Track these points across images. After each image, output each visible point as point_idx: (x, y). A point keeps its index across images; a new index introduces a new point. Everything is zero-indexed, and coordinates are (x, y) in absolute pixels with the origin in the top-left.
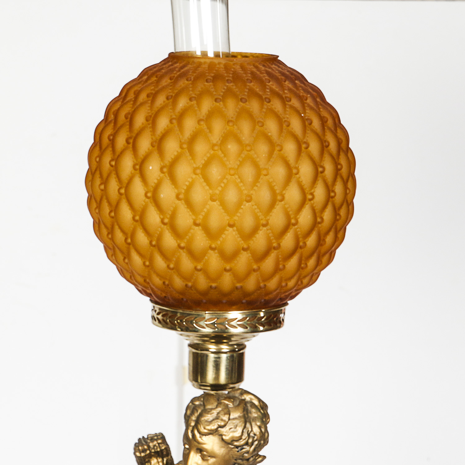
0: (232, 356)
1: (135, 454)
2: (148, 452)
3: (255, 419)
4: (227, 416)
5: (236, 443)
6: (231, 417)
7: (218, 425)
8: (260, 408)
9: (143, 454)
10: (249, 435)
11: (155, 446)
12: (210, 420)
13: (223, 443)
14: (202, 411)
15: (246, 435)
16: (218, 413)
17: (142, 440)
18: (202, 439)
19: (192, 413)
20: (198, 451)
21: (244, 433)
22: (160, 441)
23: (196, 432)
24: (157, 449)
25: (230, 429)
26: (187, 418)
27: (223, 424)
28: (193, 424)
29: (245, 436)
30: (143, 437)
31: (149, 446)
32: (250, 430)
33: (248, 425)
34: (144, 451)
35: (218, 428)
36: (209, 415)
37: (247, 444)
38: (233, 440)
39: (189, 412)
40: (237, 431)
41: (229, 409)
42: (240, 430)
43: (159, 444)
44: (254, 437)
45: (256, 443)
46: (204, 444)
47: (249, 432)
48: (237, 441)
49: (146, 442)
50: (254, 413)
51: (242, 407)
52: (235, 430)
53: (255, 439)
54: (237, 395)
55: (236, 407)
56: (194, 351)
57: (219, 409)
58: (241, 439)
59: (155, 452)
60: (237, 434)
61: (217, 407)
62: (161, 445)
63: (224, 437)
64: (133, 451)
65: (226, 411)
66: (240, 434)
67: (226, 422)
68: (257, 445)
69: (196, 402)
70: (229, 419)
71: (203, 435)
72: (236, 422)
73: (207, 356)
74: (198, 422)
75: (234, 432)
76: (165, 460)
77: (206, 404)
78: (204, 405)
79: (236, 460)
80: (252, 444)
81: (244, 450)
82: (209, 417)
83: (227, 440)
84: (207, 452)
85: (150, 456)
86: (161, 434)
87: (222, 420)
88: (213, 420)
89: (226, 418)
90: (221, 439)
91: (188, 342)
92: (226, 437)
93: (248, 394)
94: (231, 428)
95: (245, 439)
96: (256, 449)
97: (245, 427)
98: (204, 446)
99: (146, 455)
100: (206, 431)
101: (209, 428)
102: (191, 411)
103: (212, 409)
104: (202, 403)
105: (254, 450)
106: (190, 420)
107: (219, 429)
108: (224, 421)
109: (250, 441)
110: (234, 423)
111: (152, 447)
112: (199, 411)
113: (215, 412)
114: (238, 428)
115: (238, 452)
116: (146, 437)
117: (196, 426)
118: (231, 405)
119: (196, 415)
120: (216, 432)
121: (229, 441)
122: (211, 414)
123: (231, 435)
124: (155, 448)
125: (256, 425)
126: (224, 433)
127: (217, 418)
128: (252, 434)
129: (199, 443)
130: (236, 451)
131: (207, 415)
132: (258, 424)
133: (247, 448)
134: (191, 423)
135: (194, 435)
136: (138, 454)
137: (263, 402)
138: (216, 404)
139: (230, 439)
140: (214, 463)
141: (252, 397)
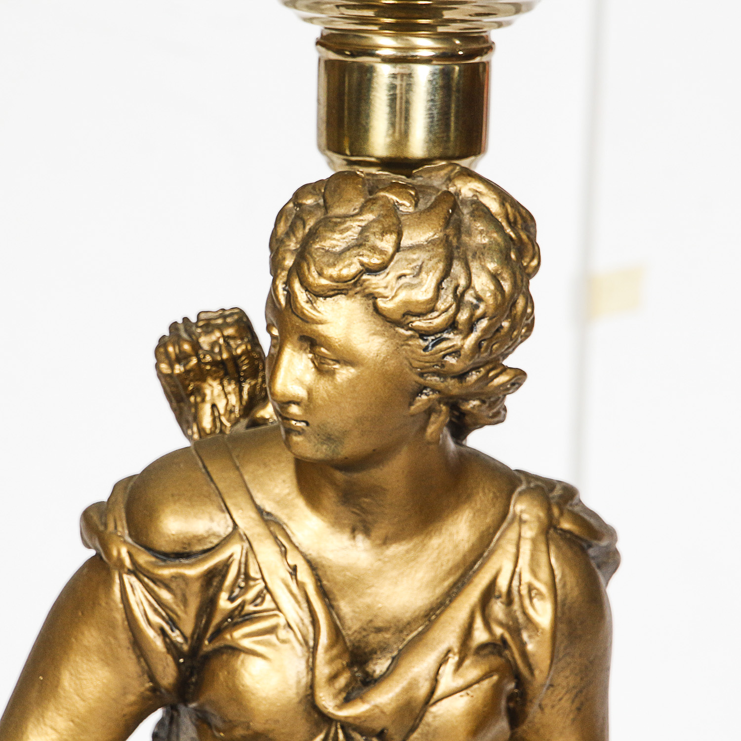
0: (446, 74)
1: (157, 366)
2: (194, 361)
3: (480, 253)
4: (391, 239)
5: (419, 323)
6: (405, 242)
7: (362, 264)
8: (504, 224)
9: (178, 369)
10: (459, 300)
11: (214, 344)
12: (338, 249)
13: (379, 321)
14: (318, 223)
15: (450, 299)
16: (364, 229)
17: (182, 328)
18: (315, 309)
19: (291, 231)
20: (306, 345)
21: (442, 292)
22: (230, 331)
23: (297, 286)
24: (220, 353)
25: (400, 277)
27: (376, 260)
28: (289, 262)
29: (446, 300)
30: (186, 320)
31: (196, 347)
32: (463, 282)
33: (457, 268)
34: (182, 358)
35: (361, 273)
36: (337, 236)
37: (452, 325)
38: (410, 312)
39: (282, 228)
40: (420, 284)
41: (398, 219)
42: (430, 281)
43: (226, 338)
44: (477, 307)
45: (484, 323)
46: (321, 322)
47: (460, 289)
48: (419, 315)
49: (190, 334)
50: (481, 232)
51: (442, 215)
52: (416, 281)
53: (479, 312)
54: (436, 183)
55: (422, 216)
56: (332, 56)
57: (369, 217)
58: (433, 310)
59: (214, 363)
60: (423, 293)
61: (360, 213)
62: (232, 343)
63: (381, 303)
64: (154, 361)
65: (387, 222)
66: (430, 295)
67: (386, 258)
68: (485, 331)
69: (307, 198)
70: (398, 248)
71: (318, 295)
72: (418, 259)
73: (367, 72)
74: (303, 255)
75: (411, 286)
76: (246, 387)
77: (329, 200)
78: (326, 207)
79: (421, 375)
80: (471, 326)
81: (444, 345)
82: (336, 241)
83: (389, 310)
84: (329, 347)
85: (200, 375)
86: (236, 311)
87: (374, 249)
88: (348, 249)
89: (387, 243)
90: (371, 309)
91: (316, 31)
92: (385, 303)
93: (470, 178)
94: (405, 275)
95: (446, 310)
96: (485, 344)
97: (446, 273)
98: (320, 328)
99: (187, 372)
100: (324, 282)
101: (333, 272)
102: (289, 224)
103: (345, 217)
104: (321, 201)
105: (478, 345)
106: (281, 249)
107: (365, 277)
108: (382, 252)
109: (463, 316)
110: (414, 260)
111: (206, 347)
112: (311, 223)
113: (354, 228)
114: (423, 275)
115: (426, 349)
116: (194, 319)
117: (297, 270)
118: (406, 206)
119: (300, 234)
120: (355, 284)
121: (397, 316)
122: (342, 232)
123: (403, 295)
124: (217, 350)
125: (484, 268)
126: (381, 290)
127: (360, 243)
128: (469, 297)
129: (306, 319)
130: (420, 345)
131: (329, 234)
132: (492, 266)
133: (454, 340)
134: (284, 259)
135: (291, 296)
136: (164, 367)
137: (516, 205)
138: (359, 202)
139: (399, 307)
140: (350, 381)
141: (481, 187)
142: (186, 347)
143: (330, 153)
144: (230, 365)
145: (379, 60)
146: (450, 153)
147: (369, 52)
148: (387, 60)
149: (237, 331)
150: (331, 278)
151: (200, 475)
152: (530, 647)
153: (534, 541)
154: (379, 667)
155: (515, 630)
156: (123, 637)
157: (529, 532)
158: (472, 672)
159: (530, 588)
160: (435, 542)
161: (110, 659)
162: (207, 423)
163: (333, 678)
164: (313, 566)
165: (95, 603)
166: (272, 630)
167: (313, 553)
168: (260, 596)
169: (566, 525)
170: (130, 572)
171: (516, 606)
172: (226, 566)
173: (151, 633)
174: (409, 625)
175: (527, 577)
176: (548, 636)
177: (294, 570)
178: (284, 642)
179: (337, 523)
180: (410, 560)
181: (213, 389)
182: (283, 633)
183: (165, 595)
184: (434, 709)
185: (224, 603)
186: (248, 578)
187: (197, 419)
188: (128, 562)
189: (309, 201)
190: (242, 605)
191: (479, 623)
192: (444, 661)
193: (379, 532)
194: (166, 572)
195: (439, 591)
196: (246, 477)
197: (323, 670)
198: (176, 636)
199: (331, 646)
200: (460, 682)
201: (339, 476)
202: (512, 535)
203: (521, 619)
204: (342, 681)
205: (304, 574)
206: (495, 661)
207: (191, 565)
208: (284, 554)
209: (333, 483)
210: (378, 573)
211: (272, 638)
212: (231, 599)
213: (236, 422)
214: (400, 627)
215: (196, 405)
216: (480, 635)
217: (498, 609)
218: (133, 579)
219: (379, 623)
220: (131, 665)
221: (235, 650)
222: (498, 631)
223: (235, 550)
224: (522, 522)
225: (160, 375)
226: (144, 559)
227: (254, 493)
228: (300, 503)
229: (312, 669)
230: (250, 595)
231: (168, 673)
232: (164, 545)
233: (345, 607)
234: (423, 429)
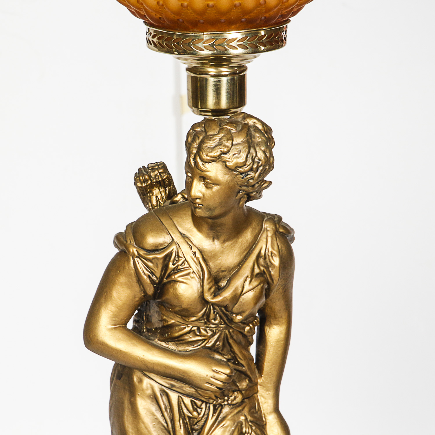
0: (233, 79)
1: (135, 184)
2: (150, 182)
3: (259, 144)
4: (230, 142)
5: (240, 170)
6: (235, 143)
7: (221, 151)
8: (264, 133)
9: (144, 185)
10: (253, 160)
11: (156, 175)
12: (212, 147)
13: (227, 170)
14: (204, 137)
15: (251, 161)
16: (220, 139)
17: (142, 169)
18: (205, 167)
19: (194, 140)
20: (202, 179)
21: (248, 159)
22: (161, 171)
23: (198, 159)
24: (159, 179)
25: (234, 155)
26: (188, 146)
27: (226, 150)
28: (195, 151)
29: (250, 161)
30: (143, 167)
31: (150, 176)
32: (254, 155)
33: (252, 150)
34: (145, 181)
35: (221, 154)
36: (211, 142)
37: (251, 169)
38: (237, 166)
39: (190, 139)
40: (241, 157)
41: (231, 135)
42: (243, 155)
43: (160, 173)
44: (259, 163)
45: (261, 168)
46: (207, 171)
47: (254, 157)
48: (240, 167)
49: (147, 172)
50: (258, 137)
51: (245, 132)
52: (239, 156)
53: (260, 164)
54: (239, 120)
55: (239, 133)
56: (193, 75)
57: (222, 135)
58: (245, 165)
59: (156, 182)
60: (241, 160)
61: (218, 134)
62: (162, 175)
63: (227, 163)
64: (133, 181)
65: (228, 136)
66: (244, 160)
67: (229, 149)
68: (262, 170)
69: (197, 128)
70: (232, 145)
71: (206, 162)
72: (239, 148)
73: (207, 80)
74: (200, 149)
75: (238, 158)
76: (167, 189)
77: (207, 129)
78: (206, 132)
79: (241, 186)
80: (257, 169)
81: (249, 176)
82: (211, 144)
83: (231, 166)
84: (211, 180)
85: (152, 186)
86: (161, 163)
87: (225, 146)
88: (216, 146)
89: (229, 144)
90: (224, 166)
91: (186, 66)
92: (229, 164)
93: (252, 118)
94: (235, 154)
95: (250, 165)
96: (261, 175)
97: (249, 152)
98: (207, 173)
99: (147, 186)
100: (208, 158)
101: (210, 154)
102: (192, 137)
103: (214, 135)
104: (203, 129)
105: (260, 175)
106: (192, 147)
107: (222, 155)
108: (228, 147)
109: (255, 166)
110: (238, 149)
111: (153, 177)
112: (201, 138)
113: (217, 138)
114: (241, 153)
115: (243, 178)
116: (146, 167)
117: (198, 153)
118: (233, 130)
119: (198, 142)
120: (219, 158)
121: (233, 168)
122: (213, 140)
123: (235, 161)
124: (157, 177)
125: (261, 149)
126: (228, 160)
127: (220, 144)
128: (256, 160)
129: (202, 171)
130: (241, 177)
131: (209, 142)
132: (263, 148)
133: (252, 174)
134: (193, 150)
135: (196, 163)
136: (139, 185)
137: (267, 126)
138: (217, 130)
139: (234, 165)
140: (218, 190)
141: (256, 121)
142: (147, 177)
143: (194, 108)
144: (162, 183)
145: (210, 76)
146: (235, 106)
147: (207, 74)
148: (212, 76)
149: (163, 171)
150: (211, 157)
151: (158, 222)
152: (272, 273)
153: (272, 237)
154: (223, 284)
155: (267, 267)
156: (134, 279)
157: (270, 234)
158: (255, 283)
159: (272, 253)
160: (240, 240)
161: (129, 286)
162: (154, 203)
163: (210, 289)
164: (201, 251)
165: (124, 268)
166: (188, 274)
167: (200, 247)
168: (183, 262)
169: (281, 230)
170: (137, 257)
171: (267, 260)
172: (171, 253)
173: (145, 277)
174: (233, 269)
175: (270, 249)
176: (278, 269)
177: (195, 253)
178: (192, 278)
179: (208, 236)
180: (232, 247)
181: (156, 191)
182: (192, 275)
183: (150, 264)
184: (243, 297)
185: (171, 266)
186: (179, 257)
187: (150, 201)
188: (136, 253)
189: (198, 129)
190: (178, 266)
191: (256, 267)
192: (246, 280)
193: (222, 238)
194: (151, 257)
195: (242, 256)
196: (175, 222)
197: (206, 287)
198: (154, 278)
199: (209, 278)
200: (251, 287)
201: (210, 221)
202: (264, 235)
203: (269, 263)
204: (213, 290)
205: (198, 255)
206: (262, 279)
207: (159, 254)
208: (191, 248)
209: (207, 223)
210: (222, 252)
211: (188, 277)
212: (174, 264)
213: (164, 202)
214: (230, 270)
215: (150, 197)
216: (257, 271)
217: (261, 261)
218: (138, 259)
219: (223, 269)
220: (137, 288)
221: (176, 281)
222: (262, 268)
223: (174, 247)
224: (267, 231)
225: (137, 187)
226: (142, 253)
227: (178, 228)
228: (195, 230)
229: (202, 286)
230: (180, 263)
231: (150, 290)
232: (148, 247)
233: (211, 265)
234: (239, 203)
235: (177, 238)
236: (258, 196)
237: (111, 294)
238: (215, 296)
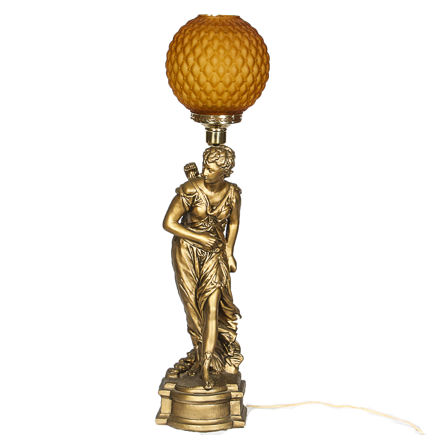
0: (221, 133)
1: (184, 170)
2: (189, 169)
3: (230, 157)
4: (219, 156)
5: (222, 166)
6: (221, 156)
8: (232, 153)
9: (187, 170)
10: (227, 163)
11: (192, 167)
13: (217, 166)
19: (206, 155)
20: (208, 169)
22: (194, 165)
23: (207, 161)
26: (204, 156)
27: (217, 158)
28: (206, 159)
29: (226, 163)
31: (189, 167)
32: (228, 161)
33: (227, 159)
34: (188, 169)
35: (215, 160)
36: (212, 155)
37: (226, 166)
38: (221, 165)
39: (204, 154)
41: (220, 153)
42: (224, 161)
43: (193, 166)
44: (229, 164)
45: (230, 166)
48: (222, 165)
50: (229, 154)
51: (225, 152)
54: (223, 148)
55: (222, 152)
56: (207, 131)
57: (216, 153)
59: (192, 169)
60: (223, 163)
63: (218, 164)
64: (184, 169)
65: (218, 154)
66: (224, 163)
70: (220, 157)
71: (210, 163)
73: (212, 133)
74: (208, 158)
75: (221, 161)
76: (196, 172)
78: (210, 151)
79: (222, 172)
80: (229, 166)
81: (225, 169)
82: (212, 156)
84: (211, 169)
85: (190, 171)
86: (194, 163)
88: (214, 157)
89: (218, 156)
90: (216, 164)
91: (205, 128)
97: (226, 160)
98: (210, 167)
100: (211, 161)
101: (211, 160)
105: (229, 168)
107: (216, 161)
109: (228, 165)
110: (222, 158)
112: (208, 154)
113: (214, 154)
115: (223, 169)
116: (188, 164)
117: (207, 160)
119: (207, 155)
121: (220, 165)
123: (221, 163)
126: (218, 162)
127: (215, 156)
128: (228, 163)
129: (208, 166)
132: (231, 159)
133: (226, 168)
135: (206, 163)
136: (185, 170)
137: (233, 151)
138: (215, 151)
140: (214, 173)
141: (229, 148)
142: (188, 167)
144: (194, 170)
147: (212, 130)
148: (214, 131)
151: (192, 184)
152: (233, 205)
153: (233, 192)
154: (214, 208)
155: (231, 203)
156: (182, 204)
157: (232, 190)
158: (226, 208)
159: (233, 197)
160: (221, 192)
161: (180, 207)
162: (191, 177)
163: (209, 210)
164: (207, 196)
165: (178, 200)
166: (202, 204)
167: (206, 194)
168: (200, 199)
169: (237, 189)
170: (183, 197)
171: (231, 199)
172: (196, 196)
173: (186, 204)
174: (218, 203)
175: (232, 196)
176: (235, 204)
177: (204, 196)
178: (203, 205)
179: (209, 190)
180: (218, 195)
181: (191, 173)
182: (203, 204)
183: (188, 200)
184: (221, 213)
185: (195, 200)
186: (198, 197)
187: (189, 176)
188: (183, 195)
189: (208, 151)
190: (198, 201)
191: (227, 202)
192: (223, 207)
193: (215, 191)
194: (188, 197)
195: (222, 198)
196: (198, 185)
197: (208, 209)
198: (189, 205)
199: (209, 206)
200: (225, 210)
201: (210, 184)
202: (231, 191)
203: (232, 201)
204: (210, 210)
205: (206, 197)
206: (229, 207)
207: (191, 196)
208: (203, 194)
209: (210, 185)
210: (215, 196)
211: (201, 205)
212: (196, 200)
213: (194, 177)
214: (217, 203)
215: (189, 175)
216: (227, 204)
217: (229, 200)
218: (184, 197)
219: (214, 202)
220: (183, 208)
221: (197, 206)
222: (229, 203)
223: (197, 194)
224: (232, 189)
225: (185, 171)
226: (185, 195)
227: (199, 186)
228: (205, 188)
229: (207, 209)
230: (199, 199)
231: (188, 209)
232: (187, 193)
233: (210, 201)
234: (221, 179)
235: (198, 190)
236: (229, 176)
237: (173, 210)
238: (211, 212)
